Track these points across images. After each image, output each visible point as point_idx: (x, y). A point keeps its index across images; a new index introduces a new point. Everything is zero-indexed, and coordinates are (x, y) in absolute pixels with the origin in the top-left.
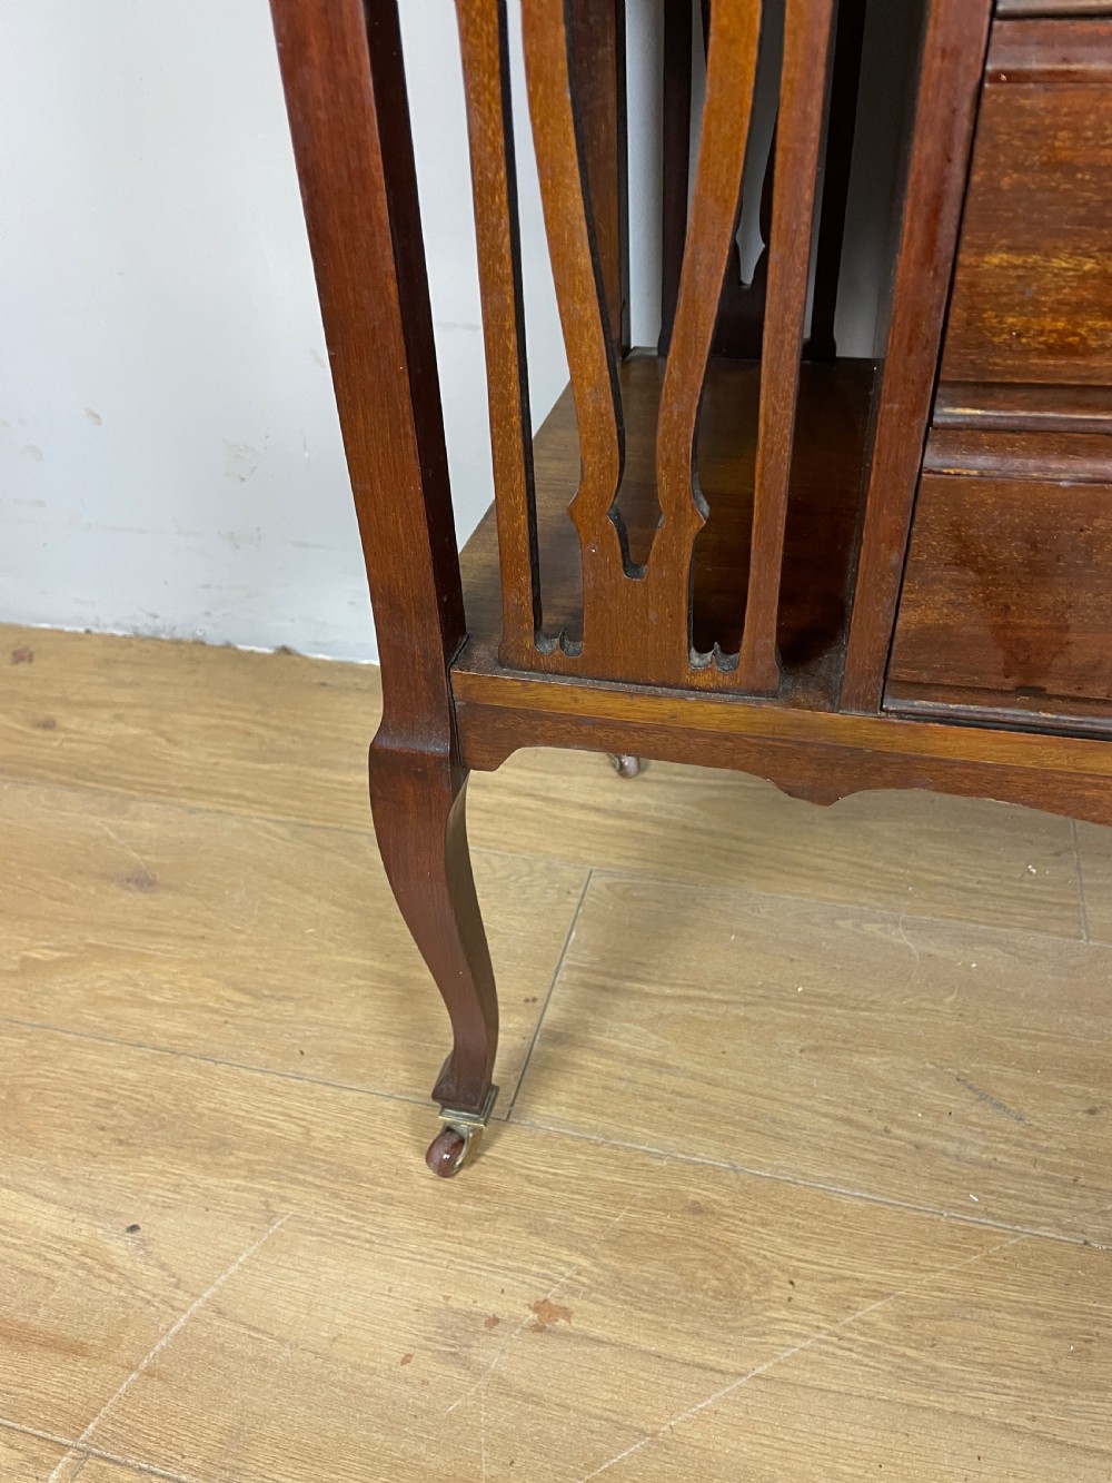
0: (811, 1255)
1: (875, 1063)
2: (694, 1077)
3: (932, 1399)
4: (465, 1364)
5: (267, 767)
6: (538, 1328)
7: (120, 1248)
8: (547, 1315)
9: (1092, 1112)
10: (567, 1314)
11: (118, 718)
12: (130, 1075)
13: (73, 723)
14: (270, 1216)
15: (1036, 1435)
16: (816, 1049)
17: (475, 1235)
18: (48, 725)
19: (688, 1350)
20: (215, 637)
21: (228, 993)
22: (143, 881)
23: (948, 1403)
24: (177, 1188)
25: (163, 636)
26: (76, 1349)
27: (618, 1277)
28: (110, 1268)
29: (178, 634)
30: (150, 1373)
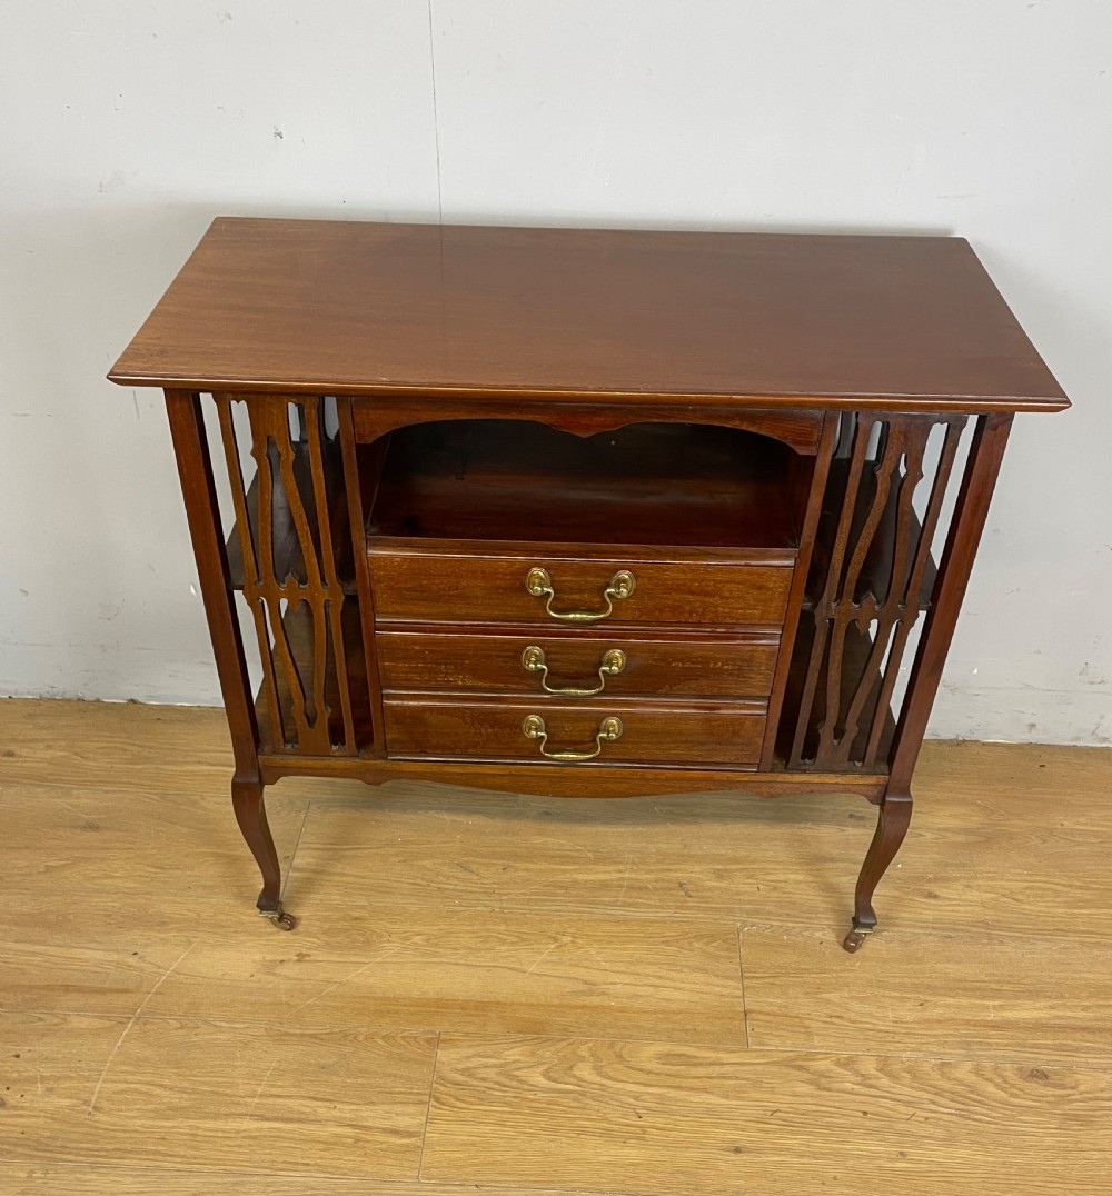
0: (397, 927)
1: (427, 863)
2: (356, 876)
3: (434, 960)
4: (274, 974)
5: (139, 767)
6: (299, 961)
7: (132, 960)
8: (301, 957)
9: (504, 869)
10: (309, 956)
11: (50, 747)
12: (115, 904)
13: (24, 752)
14: (190, 943)
15: (467, 965)
16: (404, 861)
17: (272, 938)
18: (10, 754)
19: (353, 959)
20: (89, 696)
21: (150, 869)
22: (92, 827)
23: (439, 960)
24: (149, 939)
25: (57, 698)
26: (126, 991)
27: (327, 943)
28: (130, 966)
29: (68, 696)
30: (156, 993)
